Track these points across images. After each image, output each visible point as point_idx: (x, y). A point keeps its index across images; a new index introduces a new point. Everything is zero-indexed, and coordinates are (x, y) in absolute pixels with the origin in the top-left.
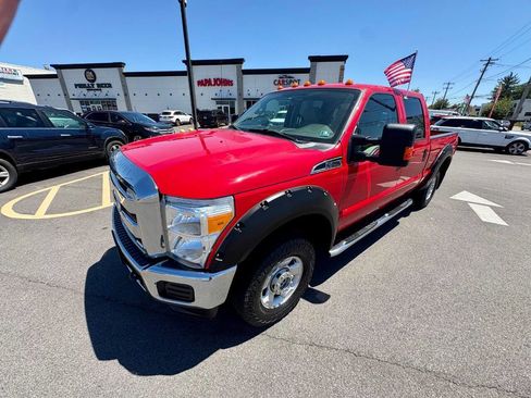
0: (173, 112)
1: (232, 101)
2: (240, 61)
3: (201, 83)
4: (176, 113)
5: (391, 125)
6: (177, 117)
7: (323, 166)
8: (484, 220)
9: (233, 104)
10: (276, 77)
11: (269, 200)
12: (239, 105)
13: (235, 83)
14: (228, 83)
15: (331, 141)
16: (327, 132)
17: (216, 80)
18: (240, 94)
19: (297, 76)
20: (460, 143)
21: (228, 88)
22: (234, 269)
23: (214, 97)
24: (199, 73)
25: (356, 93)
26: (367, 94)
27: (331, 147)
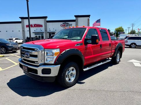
0: (14, 39)
1: (42, 33)
2: (46, 17)
3: (28, 26)
4: (16, 39)
5: (93, 35)
6: (16, 41)
7: (78, 45)
8: (136, 66)
9: (43, 34)
10: (62, 23)
11: (66, 50)
13: (43, 26)
14: (41, 26)
15: (80, 40)
16: (79, 38)
17: (35, 25)
18: (46, 30)
19: (70, 23)
20: (136, 46)
21: (40, 28)
22: (60, 65)
23: (34, 32)
25: (86, 29)
26: (88, 29)
27: (80, 41)
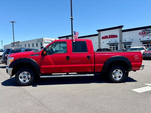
1: (117, 44)
2: (121, 27)
3: (103, 38)
10: (141, 31)
12: (120, 46)
14: (115, 36)
17: (110, 36)
23: (108, 43)
24: (103, 34)
